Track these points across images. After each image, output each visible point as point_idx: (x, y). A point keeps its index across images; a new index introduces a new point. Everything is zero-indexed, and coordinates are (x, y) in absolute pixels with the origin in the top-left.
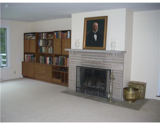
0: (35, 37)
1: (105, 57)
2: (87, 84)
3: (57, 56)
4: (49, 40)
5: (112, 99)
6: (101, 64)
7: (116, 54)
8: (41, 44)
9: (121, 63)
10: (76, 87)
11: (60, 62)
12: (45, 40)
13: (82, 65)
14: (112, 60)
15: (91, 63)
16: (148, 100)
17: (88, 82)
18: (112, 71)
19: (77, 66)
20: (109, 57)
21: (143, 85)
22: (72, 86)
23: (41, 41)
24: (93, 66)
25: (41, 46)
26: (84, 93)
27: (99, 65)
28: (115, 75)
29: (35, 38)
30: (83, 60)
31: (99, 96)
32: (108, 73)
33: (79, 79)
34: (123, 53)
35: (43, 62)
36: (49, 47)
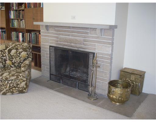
0: (4, 7)
1: (87, 33)
2: (66, 69)
3: (29, 31)
4: (20, 10)
5: (95, 93)
6: (81, 44)
7: (101, 29)
8: (12, 16)
9: (109, 43)
10: (50, 74)
11: (33, 39)
12: (16, 11)
13: (57, 44)
14: (96, 39)
15: (67, 42)
16: (146, 95)
17: (67, 67)
18: (95, 55)
19: (50, 46)
20: (92, 34)
21: (141, 76)
22: (46, 72)
23: (12, 12)
24: (71, 46)
25: (13, 19)
26: (60, 83)
27: (78, 45)
28: (100, 61)
29: (4, 9)
30: (57, 38)
31: (78, 89)
32: (91, 56)
33: (53, 63)
34: (112, 28)
35: (15, 39)
36: (21, 20)
